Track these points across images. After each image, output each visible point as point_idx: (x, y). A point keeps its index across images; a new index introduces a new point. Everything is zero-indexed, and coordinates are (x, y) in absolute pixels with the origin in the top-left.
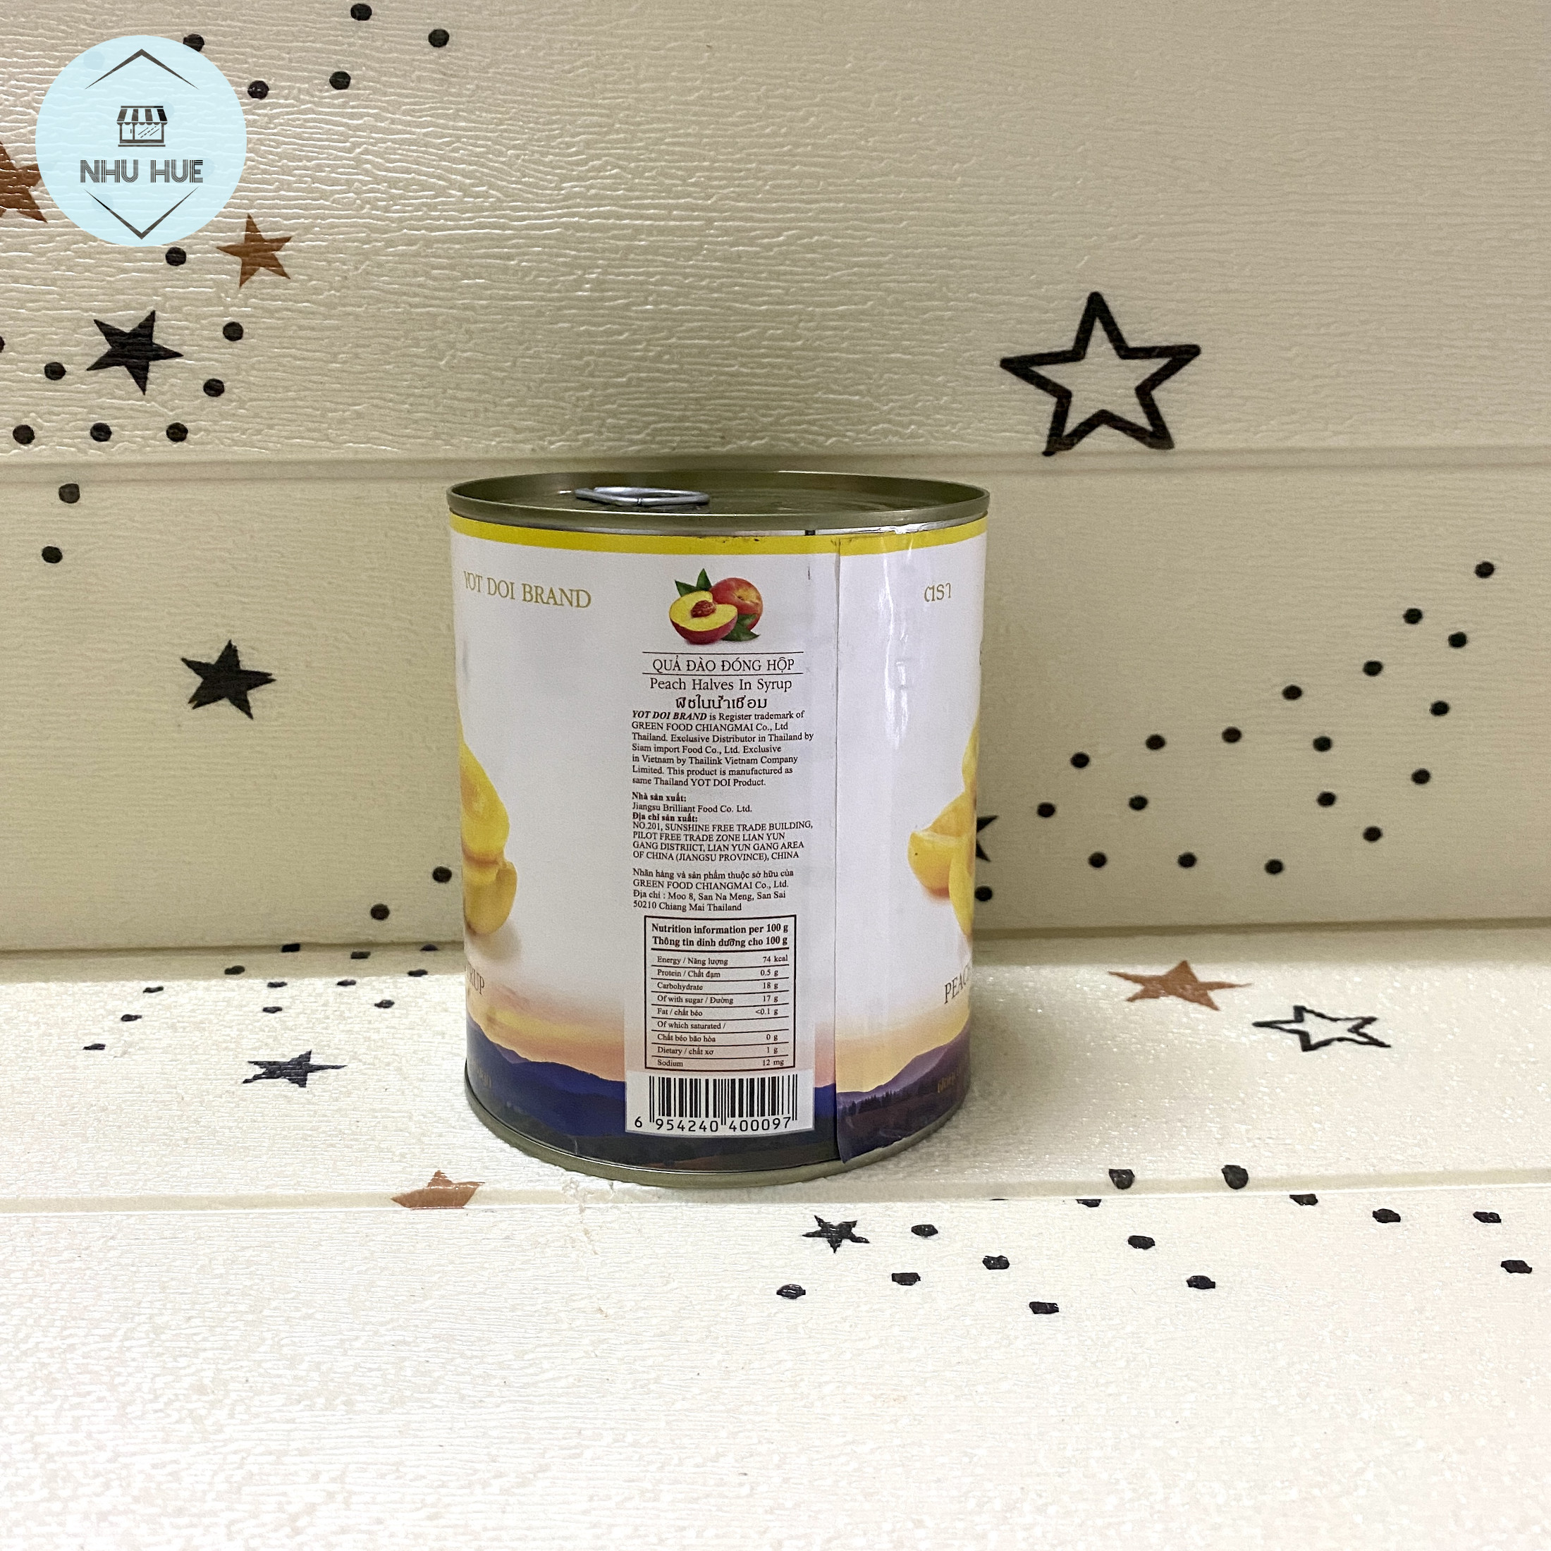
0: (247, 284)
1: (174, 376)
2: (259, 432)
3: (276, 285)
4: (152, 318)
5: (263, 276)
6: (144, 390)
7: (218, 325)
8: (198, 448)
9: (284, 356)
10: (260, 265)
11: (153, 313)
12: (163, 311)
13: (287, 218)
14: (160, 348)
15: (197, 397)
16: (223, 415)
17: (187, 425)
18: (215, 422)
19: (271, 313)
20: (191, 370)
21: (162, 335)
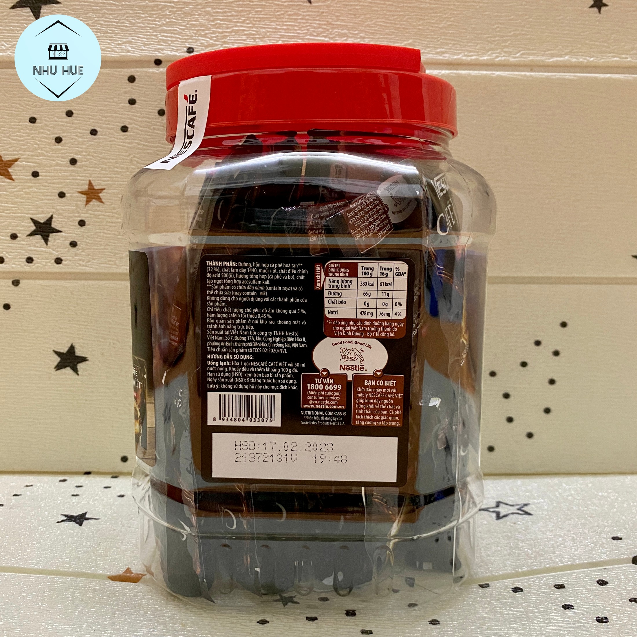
0: (88, 205)
1: (59, 239)
2: (89, 261)
3: (98, 206)
4: (51, 218)
5: (94, 202)
6: (47, 244)
7: (76, 220)
8: (66, 267)
9: (100, 233)
10: (93, 198)
11: (52, 216)
12: (56, 214)
13: (103, 181)
14: (53, 229)
15: (66, 248)
16: (76, 255)
17: (63, 258)
18: (73, 257)
19: (96, 216)
20: (65, 237)
21: (55, 224)
